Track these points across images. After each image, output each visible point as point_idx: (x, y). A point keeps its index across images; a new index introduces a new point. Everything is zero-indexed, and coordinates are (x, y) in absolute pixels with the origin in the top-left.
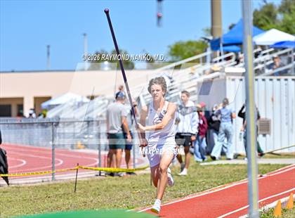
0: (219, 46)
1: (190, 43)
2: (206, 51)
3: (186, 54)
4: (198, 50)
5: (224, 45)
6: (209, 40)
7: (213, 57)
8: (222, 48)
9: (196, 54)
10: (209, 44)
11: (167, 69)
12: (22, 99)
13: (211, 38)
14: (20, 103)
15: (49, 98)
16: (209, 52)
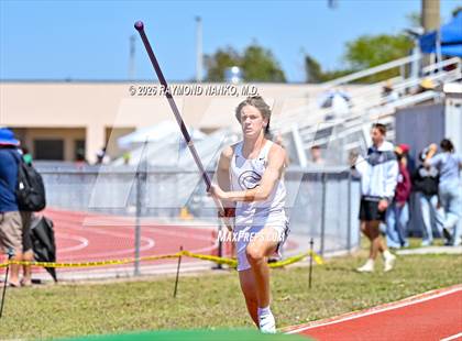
0: (434, 45)
1: (383, 39)
2: (411, 53)
3: (377, 57)
4: (397, 52)
5: (443, 44)
6: (416, 35)
7: (424, 64)
8: (439, 49)
9: (393, 58)
10: (417, 42)
11: (342, 84)
12: (83, 130)
13: (420, 31)
14: (79, 136)
15: (132, 130)
16: (416, 56)
